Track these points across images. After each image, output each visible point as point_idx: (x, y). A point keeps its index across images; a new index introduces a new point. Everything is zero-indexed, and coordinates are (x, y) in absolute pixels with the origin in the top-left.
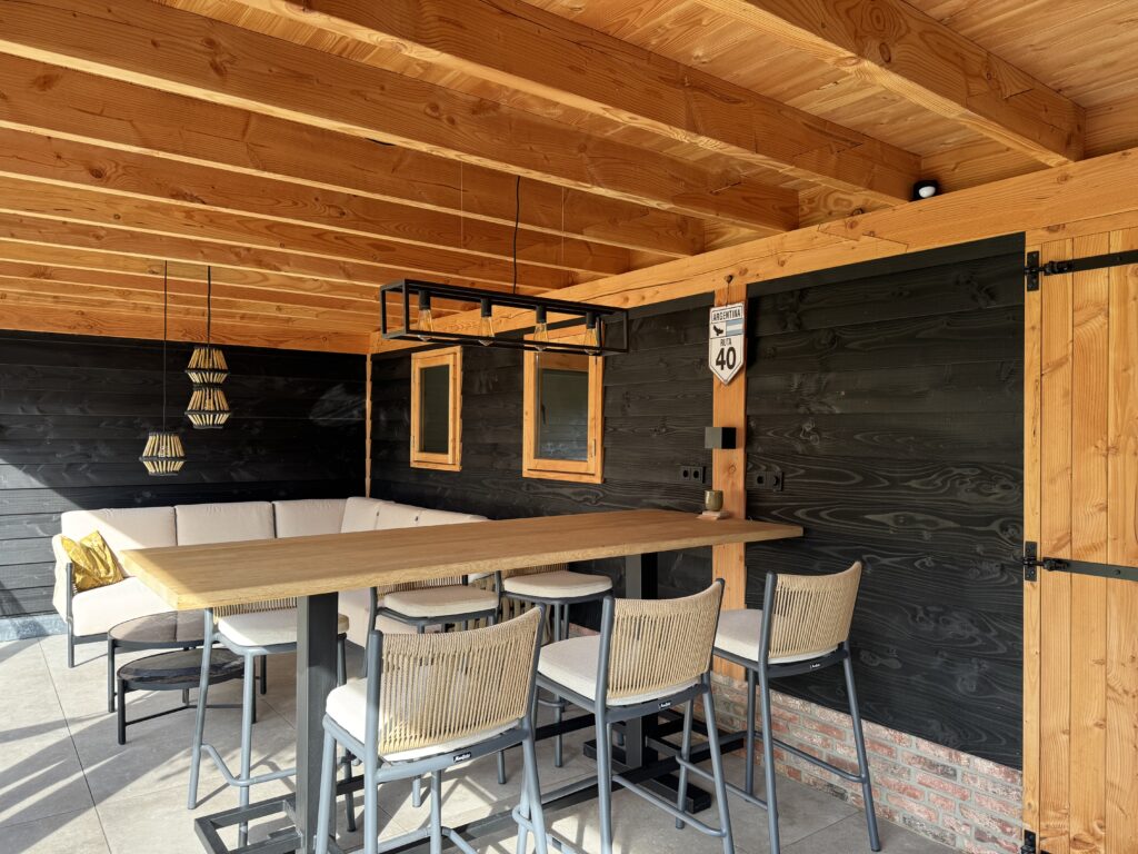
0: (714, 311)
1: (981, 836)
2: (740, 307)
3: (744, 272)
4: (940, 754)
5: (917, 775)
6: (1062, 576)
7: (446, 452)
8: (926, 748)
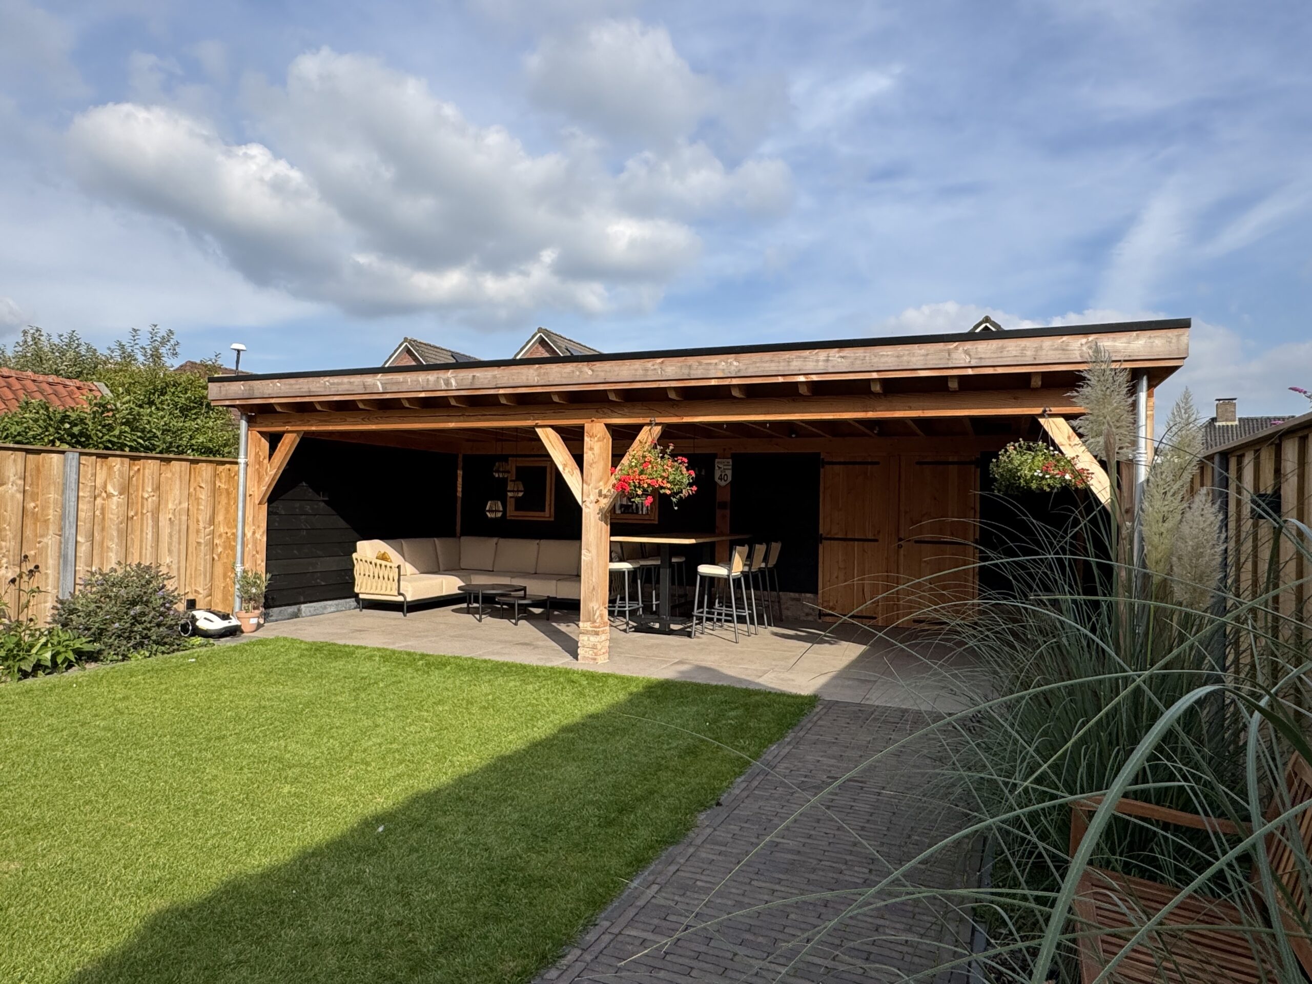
0: (717, 460)
1: (807, 615)
2: (730, 461)
3: (731, 449)
4: (797, 595)
5: (790, 603)
6: (828, 542)
7: (544, 511)
8: (792, 594)
